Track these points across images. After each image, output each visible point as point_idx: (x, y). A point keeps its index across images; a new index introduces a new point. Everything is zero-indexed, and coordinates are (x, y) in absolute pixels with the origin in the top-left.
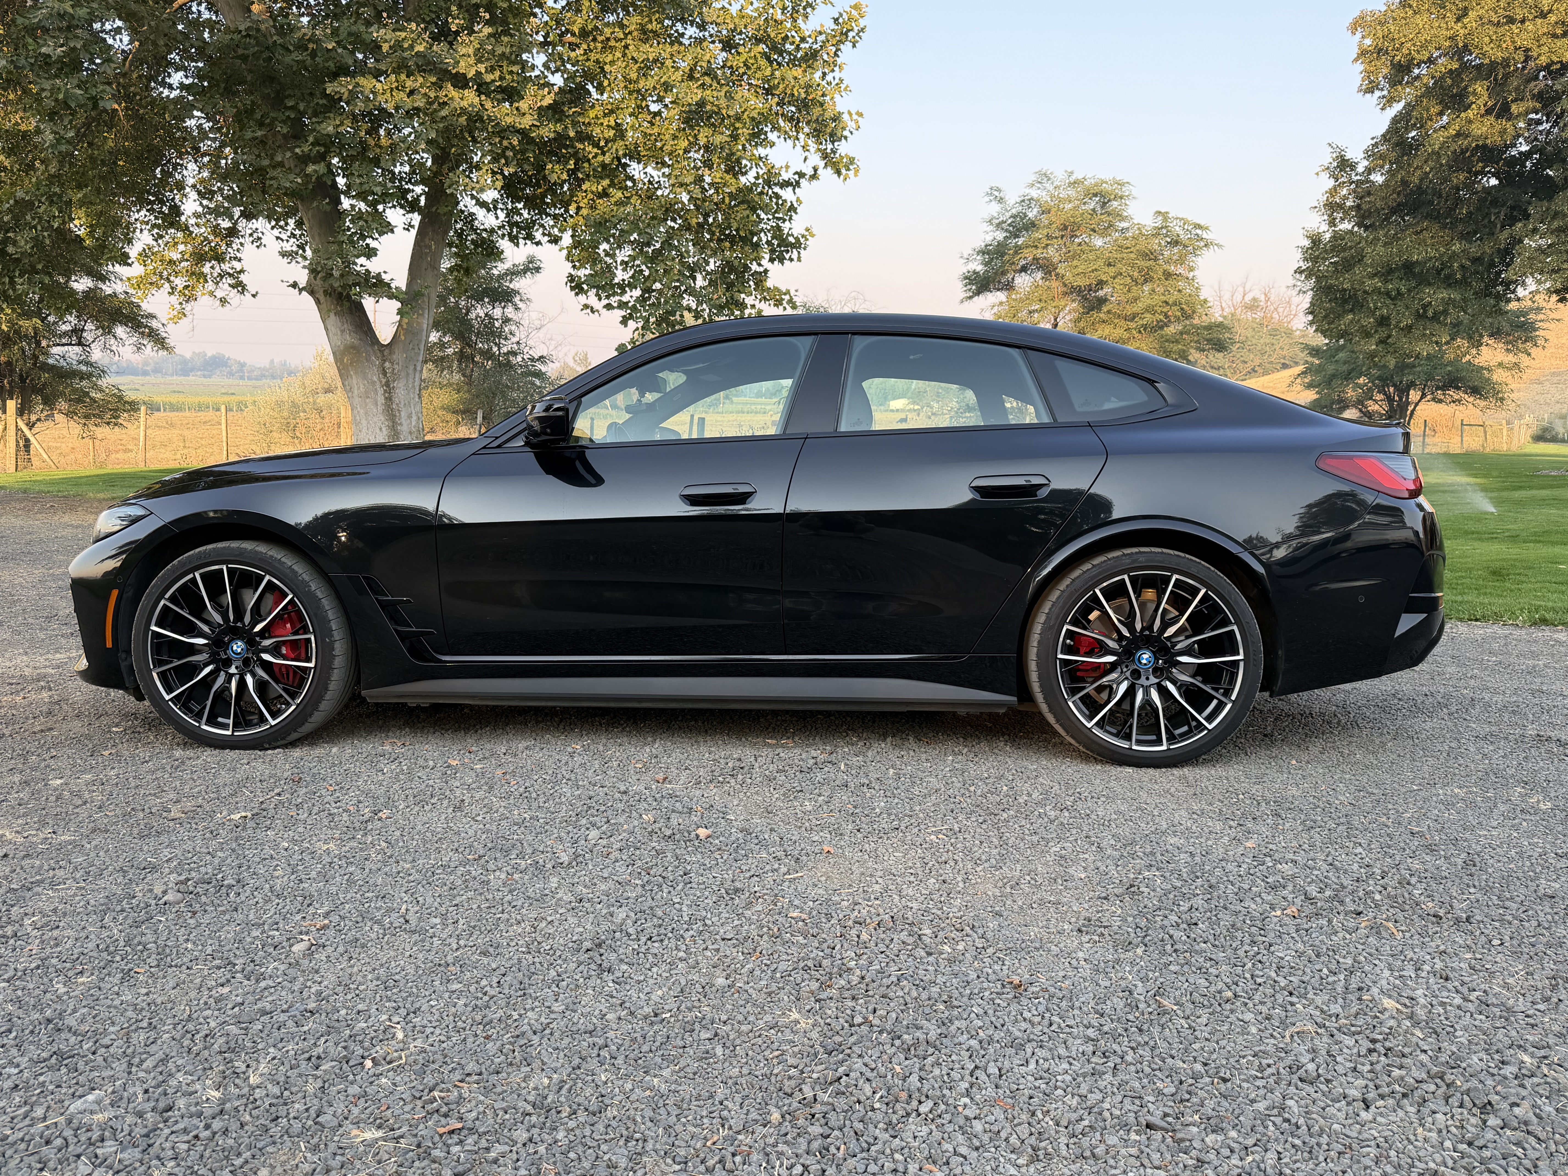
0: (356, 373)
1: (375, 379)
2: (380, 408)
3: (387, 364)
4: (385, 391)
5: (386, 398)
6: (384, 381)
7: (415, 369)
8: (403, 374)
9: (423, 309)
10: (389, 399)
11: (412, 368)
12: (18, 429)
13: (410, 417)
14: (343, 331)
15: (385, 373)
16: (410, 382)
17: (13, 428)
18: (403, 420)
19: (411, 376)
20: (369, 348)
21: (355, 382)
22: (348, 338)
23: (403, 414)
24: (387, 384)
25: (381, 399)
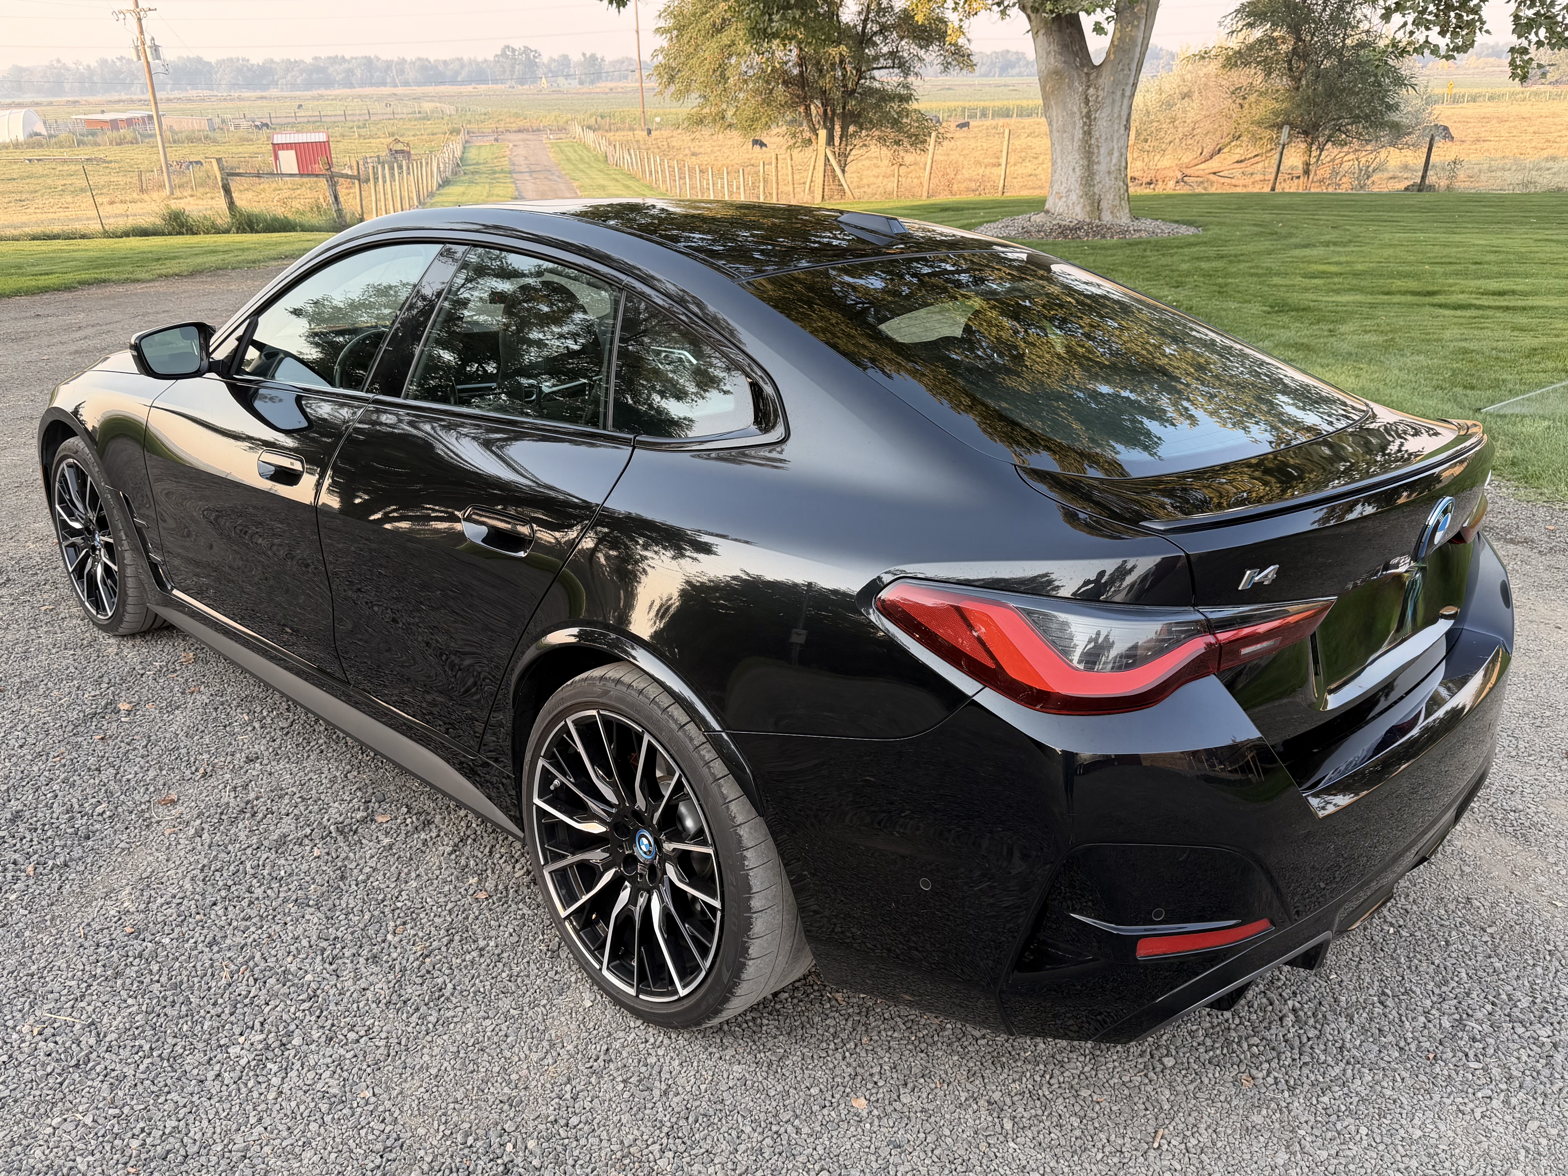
0: (1056, 104)
1: (1075, 109)
2: (1076, 144)
3: (1091, 91)
4: (1085, 123)
5: (1085, 132)
6: (1085, 111)
7: (1123, 95)
8: (1108, 101)
9: (1139, 19)
10: (1088, 133)
11: (1119, 93)
12: (827, 158)
13: (1111, 153)
14: (1048, 53)
15: (1087, 101)
16: (1116, 110)
17: (822, 158)
18: (1101, 158)
19: (1118, 104)
20: (1075, 73)
21: (1054, 114)
22: (1052, 61)
23: (1102, 150)
24: (1088, 115)
25: (1079, 134)
